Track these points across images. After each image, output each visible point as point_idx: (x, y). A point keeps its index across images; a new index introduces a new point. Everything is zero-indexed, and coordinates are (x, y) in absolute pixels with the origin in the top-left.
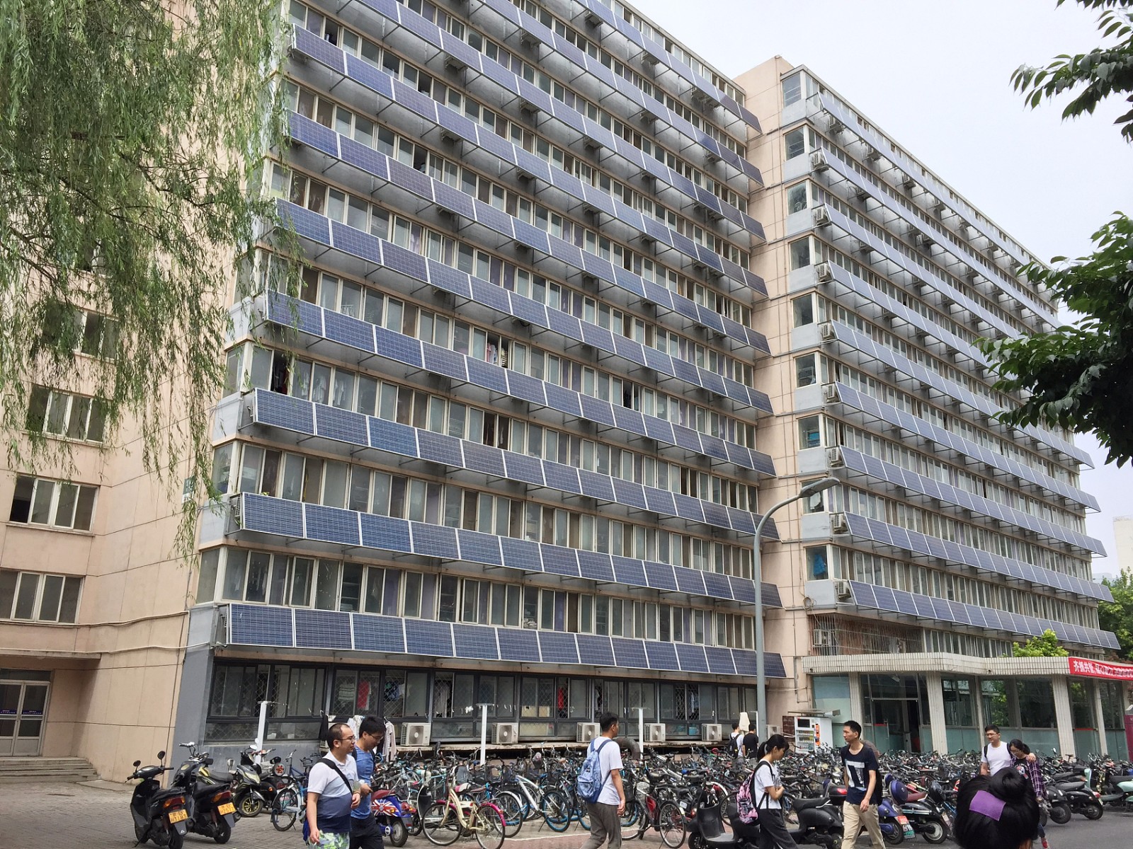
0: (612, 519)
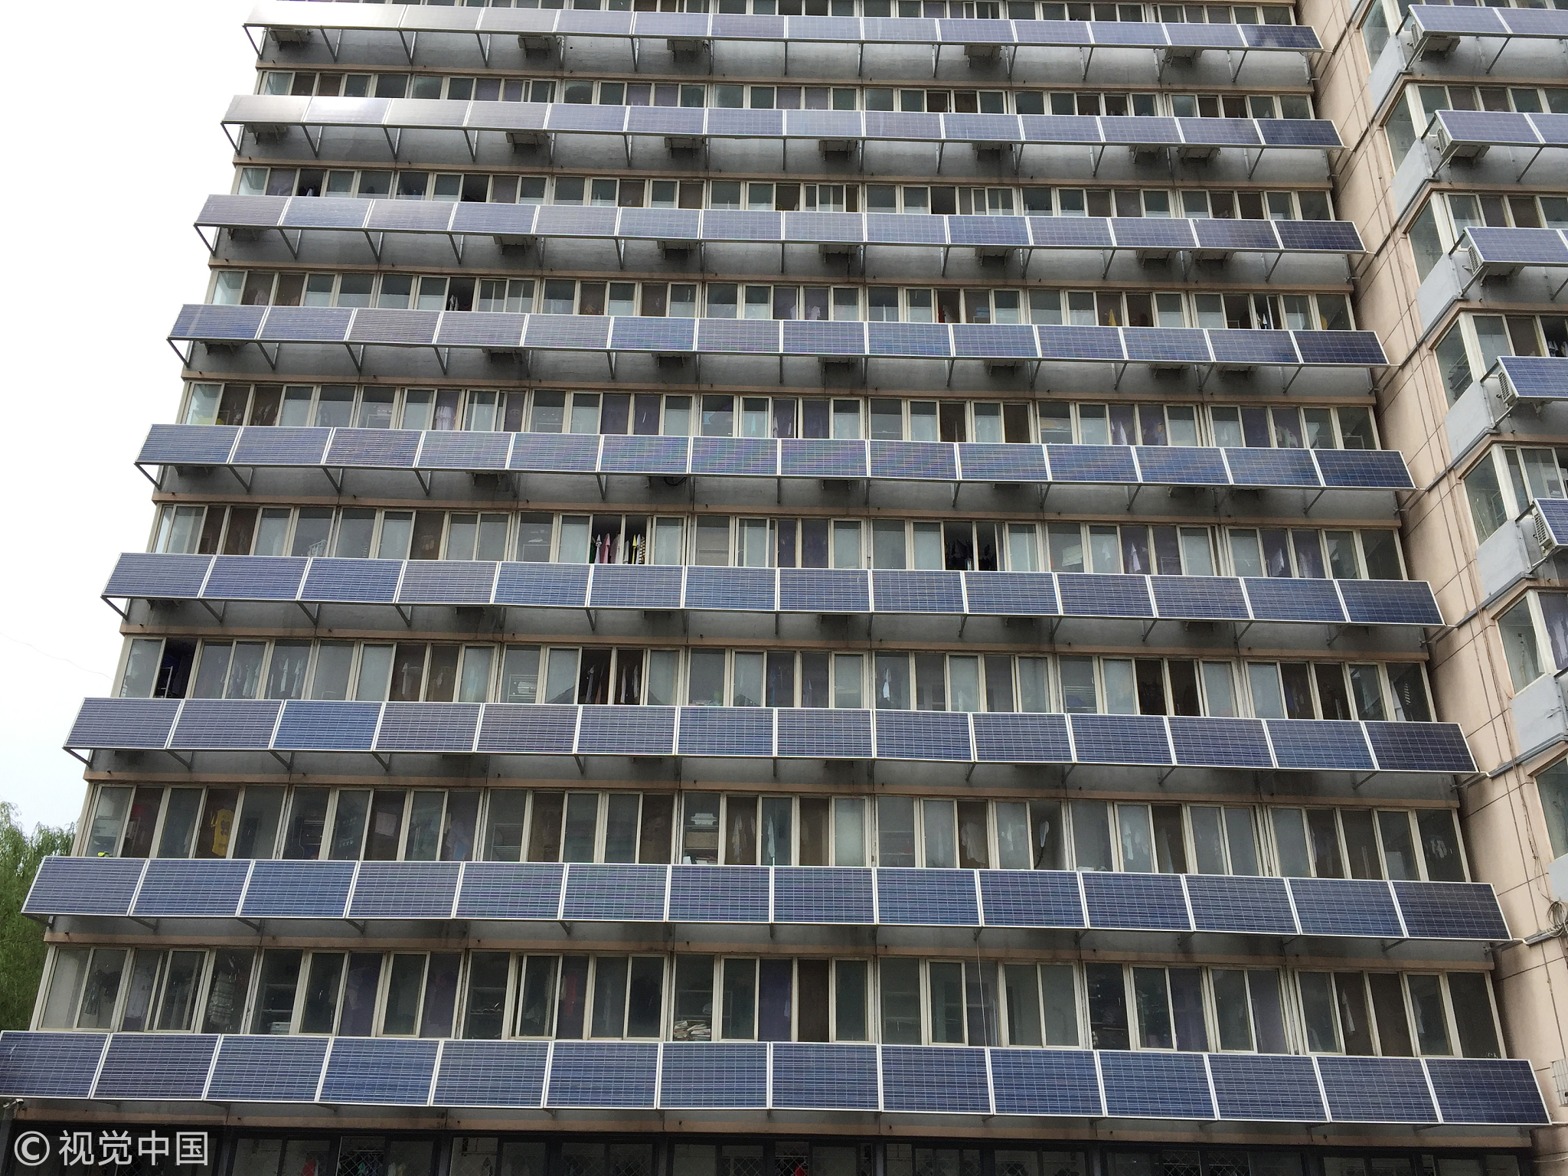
0: (920, 796)
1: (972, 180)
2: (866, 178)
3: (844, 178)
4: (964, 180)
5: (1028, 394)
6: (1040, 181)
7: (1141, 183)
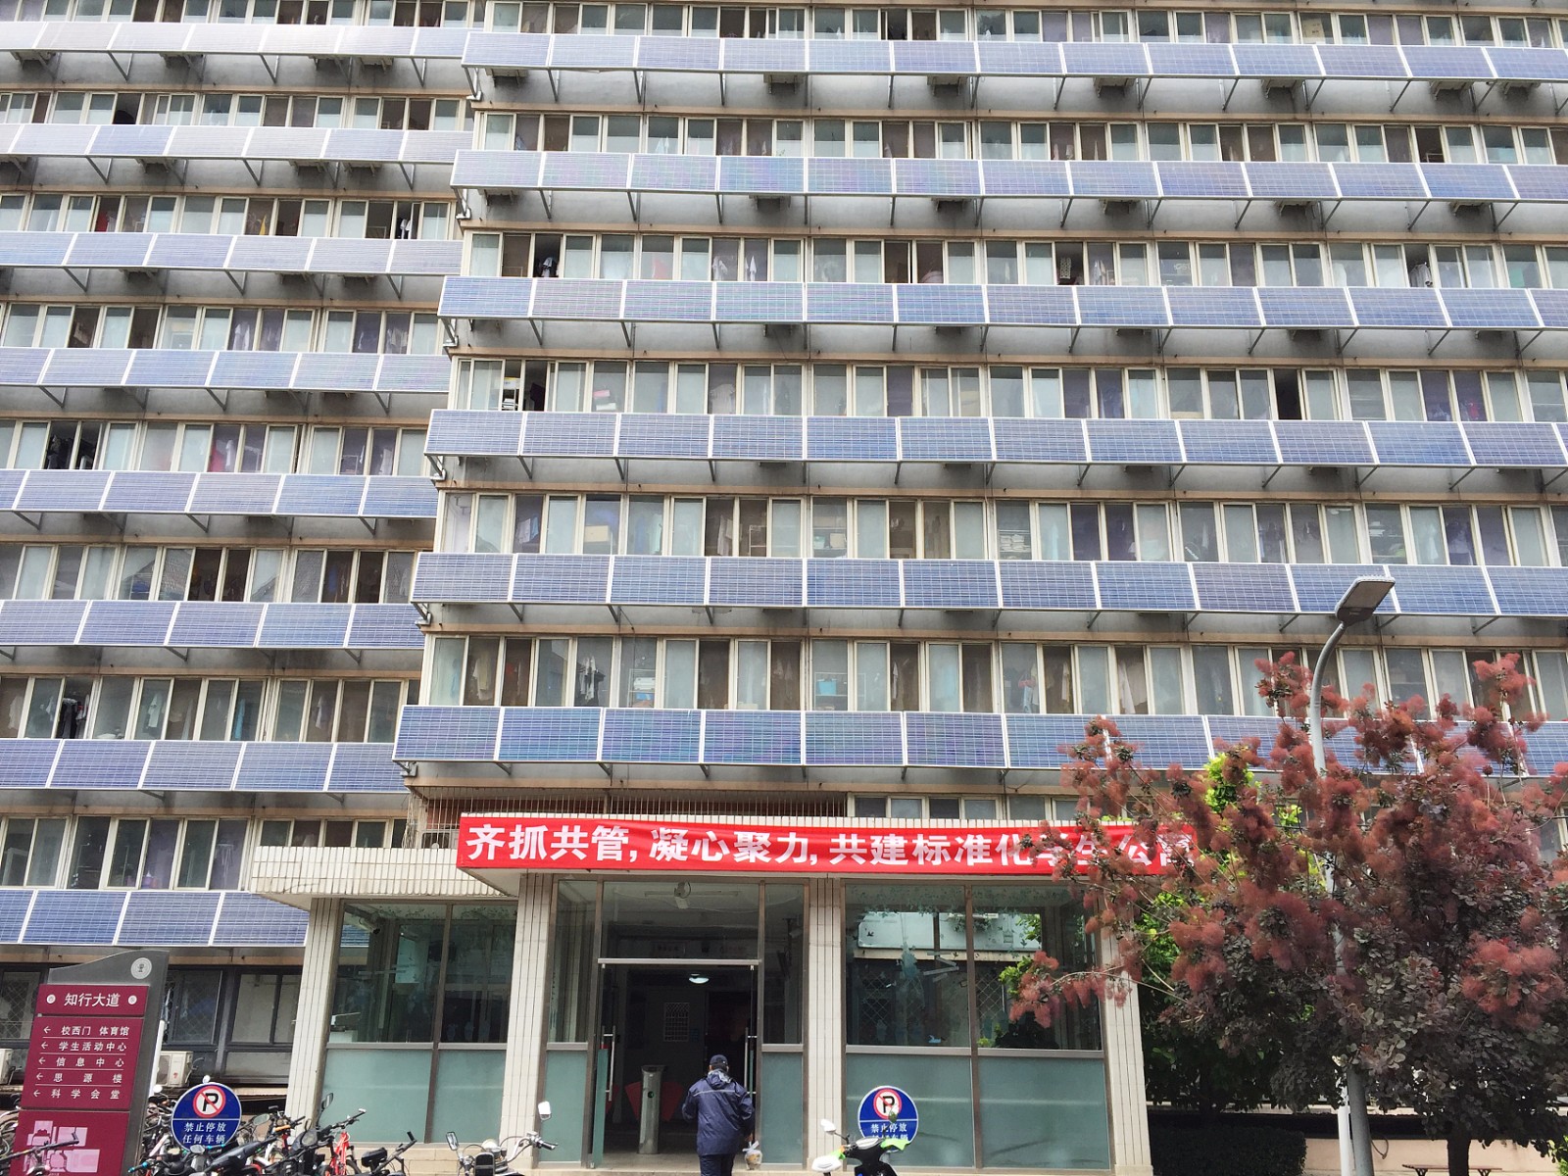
1: (158, 87)
2: (58, 86)
3: (36, 86)
4: (149, 87)
5: (158, 299)
6: (223, 88)
7: (319, 90)
